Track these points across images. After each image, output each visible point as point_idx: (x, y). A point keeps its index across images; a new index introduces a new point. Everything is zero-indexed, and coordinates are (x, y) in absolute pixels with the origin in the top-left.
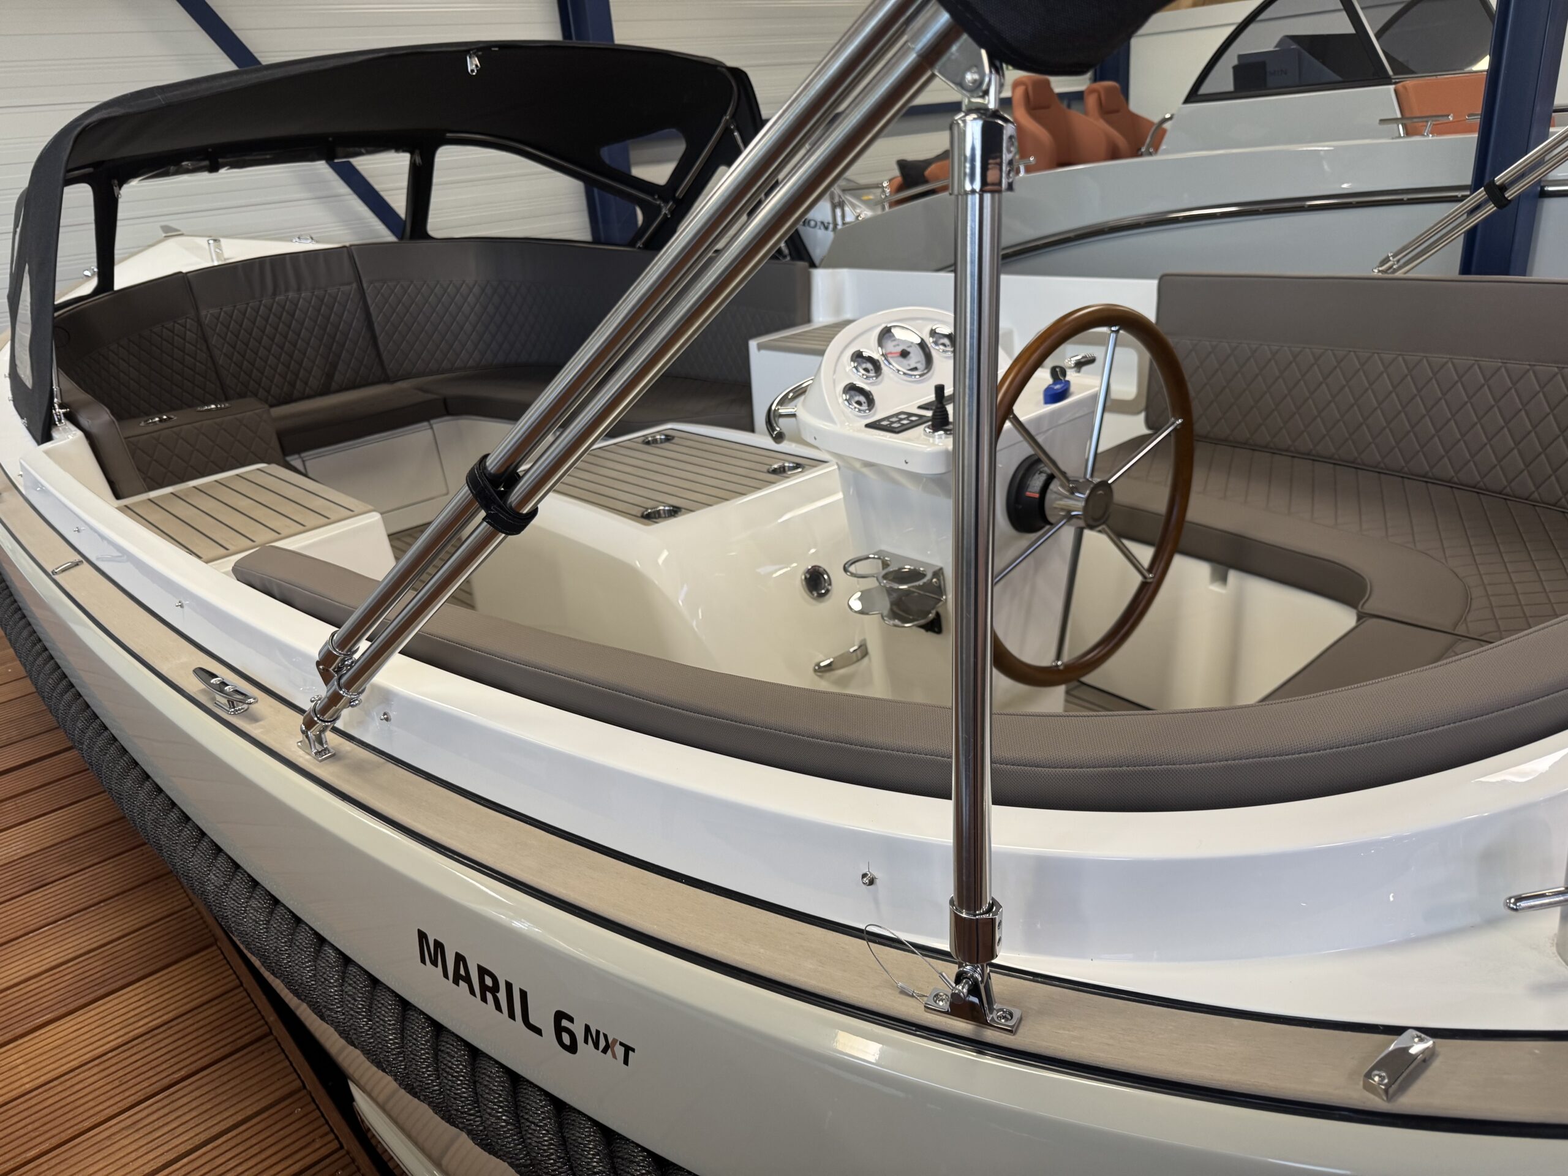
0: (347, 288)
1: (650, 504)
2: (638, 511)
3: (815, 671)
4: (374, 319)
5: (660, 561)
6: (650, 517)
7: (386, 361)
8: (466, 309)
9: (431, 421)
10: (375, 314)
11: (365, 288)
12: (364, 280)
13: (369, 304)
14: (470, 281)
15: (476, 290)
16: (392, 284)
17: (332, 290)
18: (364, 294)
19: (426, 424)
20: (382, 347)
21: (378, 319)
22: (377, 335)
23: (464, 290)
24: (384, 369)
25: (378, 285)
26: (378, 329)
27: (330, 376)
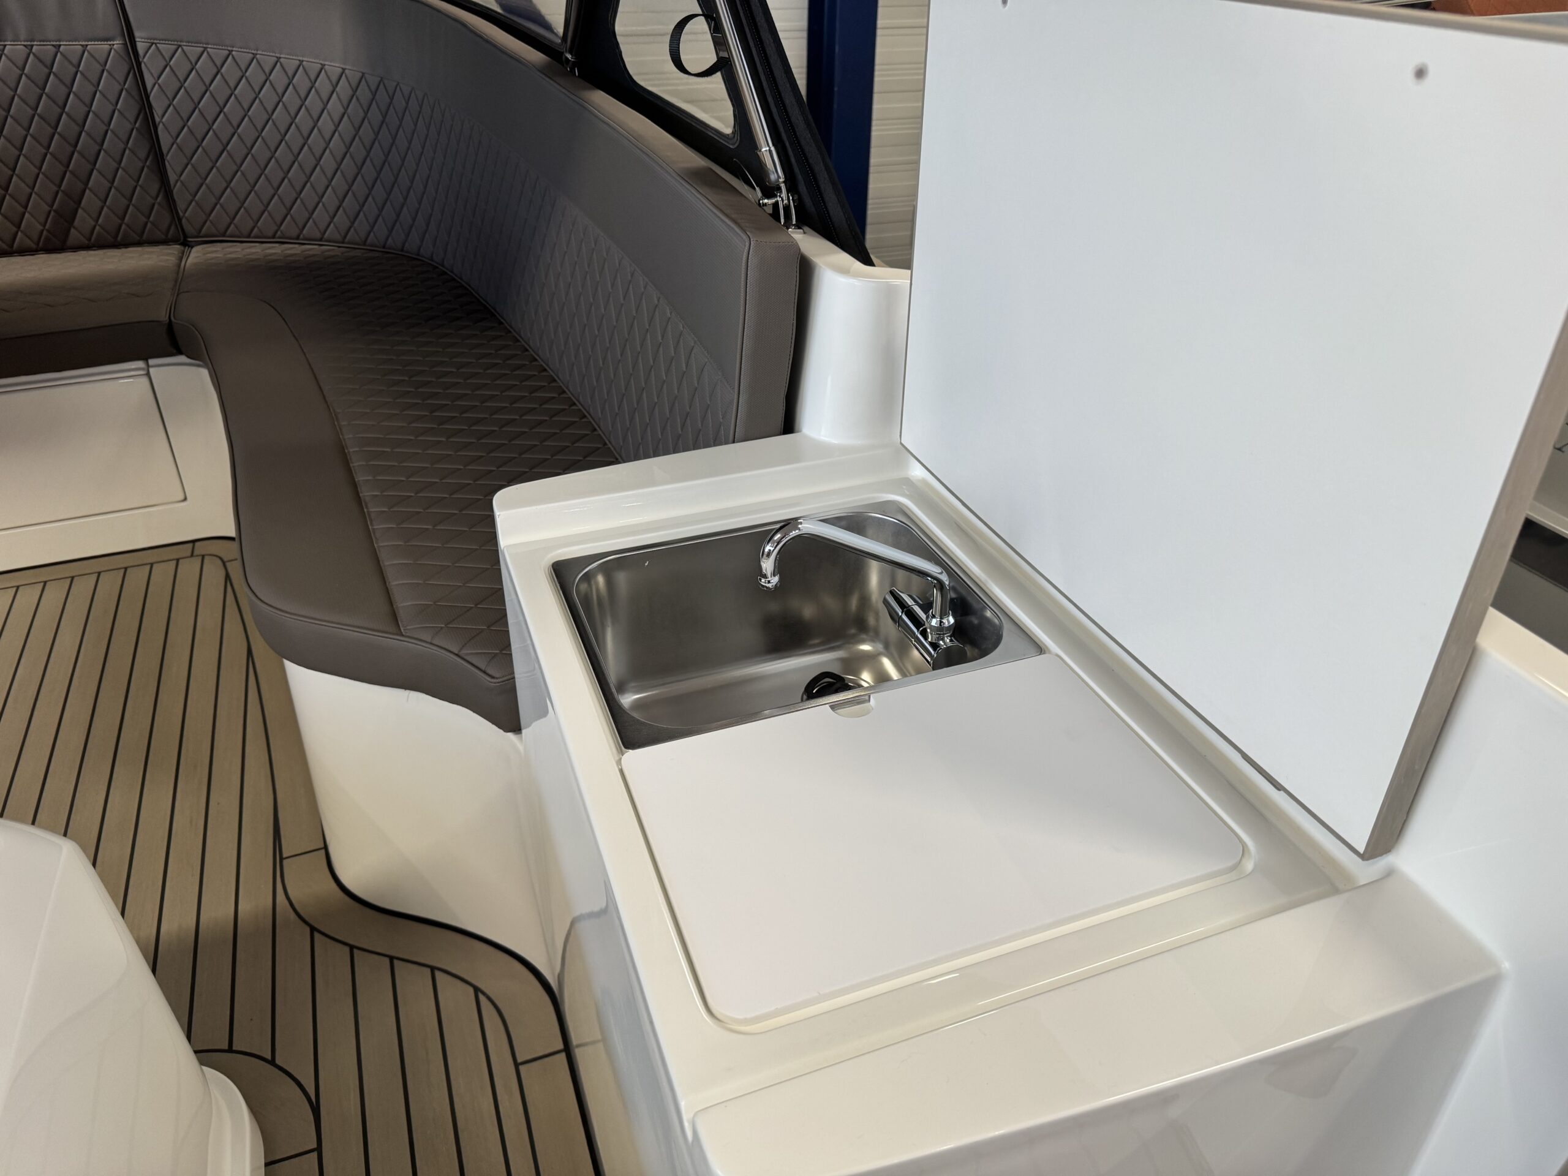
0: (105, 46)
4: (157, 119)
7: (181, 206)
8: (326, 125)
9: (151, 362)
10: (158, 105)
11: (141, 52)
12: (137, 34)
13: (149, 86)
14: (334, 68)
15: (343, 87)
16: (193, 51)
17: (71, 48)
18: (139, 64)
19: (140, 364)
20: (172, 178)
21: (166, 120)
22: (165, 151)
23: (323, 84)
24: (176, 218)
25: (166, 49)
26: (164, 138)
27: (66, 218)
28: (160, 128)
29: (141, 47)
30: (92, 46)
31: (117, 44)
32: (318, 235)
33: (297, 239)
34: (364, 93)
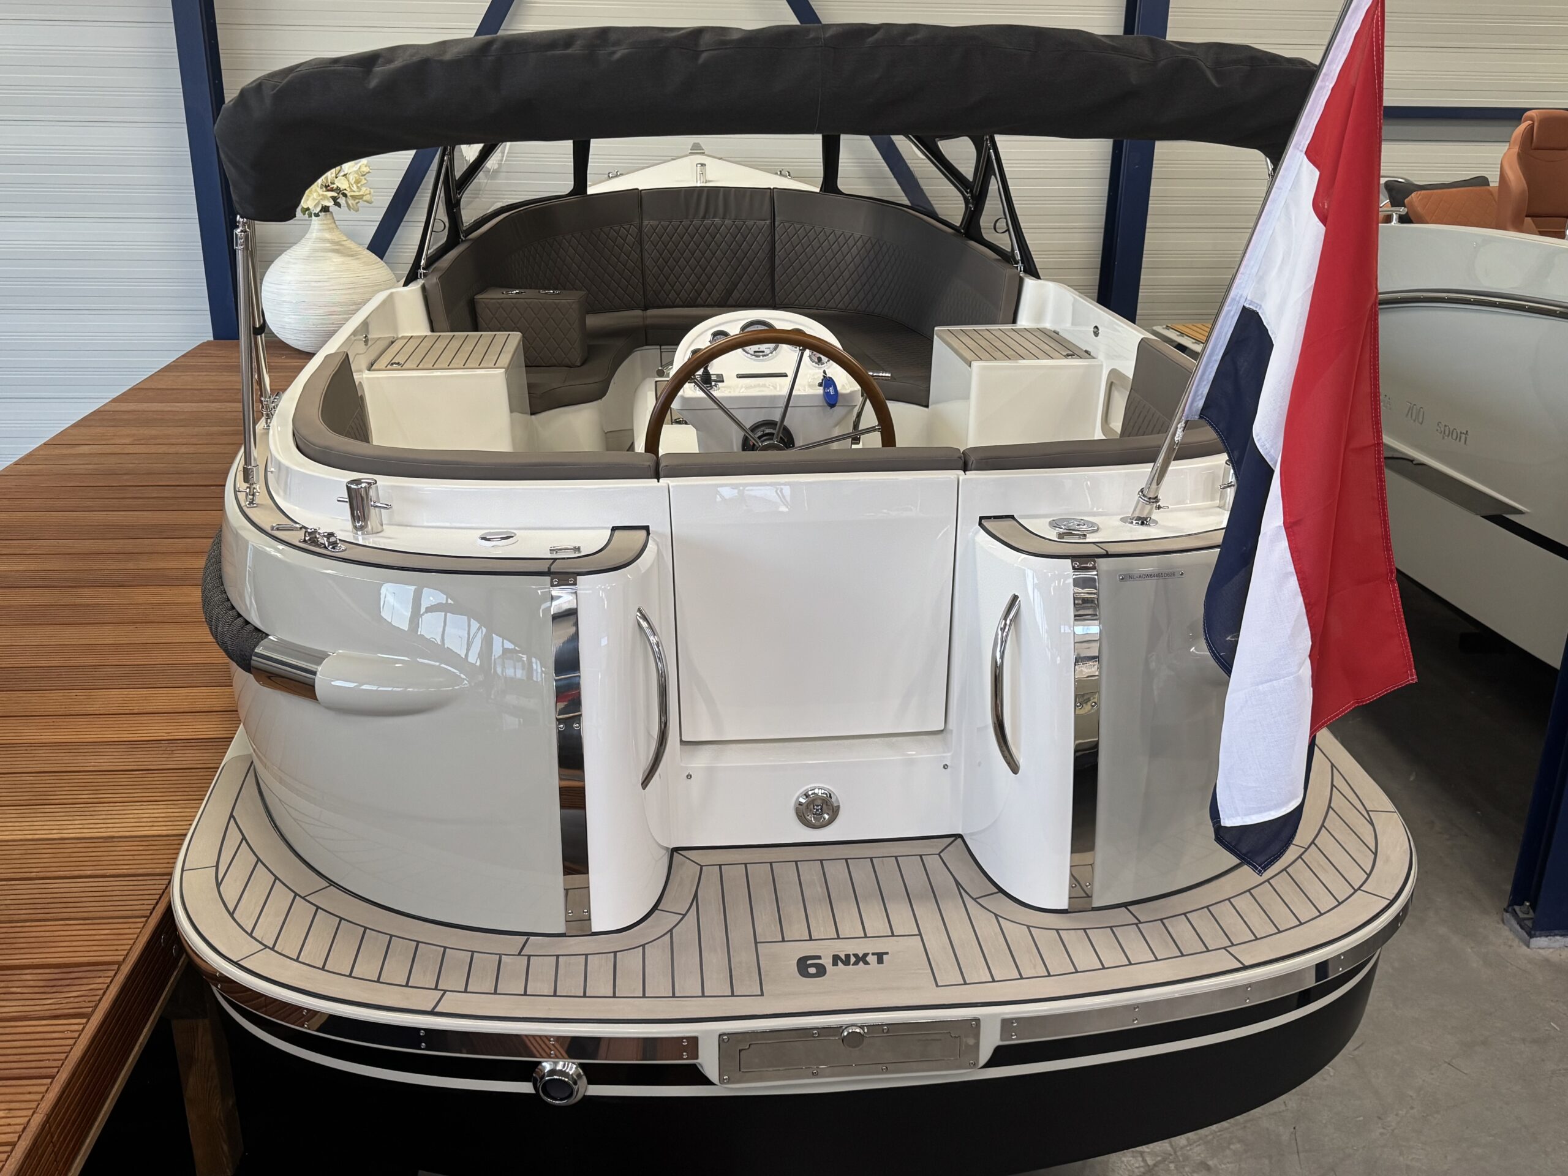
0: (763, 223)
4: (776, 254)
7: (777, 289)
8: (849, 258)
10: (778, 249)
11: (776, 225)
12: (777, 218)
13: (776, 240)
14: (857, 235)
15: (860, 243)
16: (798, 226)
17: (750, 223)
18: (774, 230)
20: (776, 277)
21: (780, 253)
22: (776, 267)
23: (851, 242)
24: (774, 296)
25: (787, 225)
26: (777, 262)
27: (729, 293)
28: (777, 257)
29: (777, 224)
30: (758, 222)
31: (768, 222)
32: (835, 306)
33: (825, 308)
34: (869, 245)
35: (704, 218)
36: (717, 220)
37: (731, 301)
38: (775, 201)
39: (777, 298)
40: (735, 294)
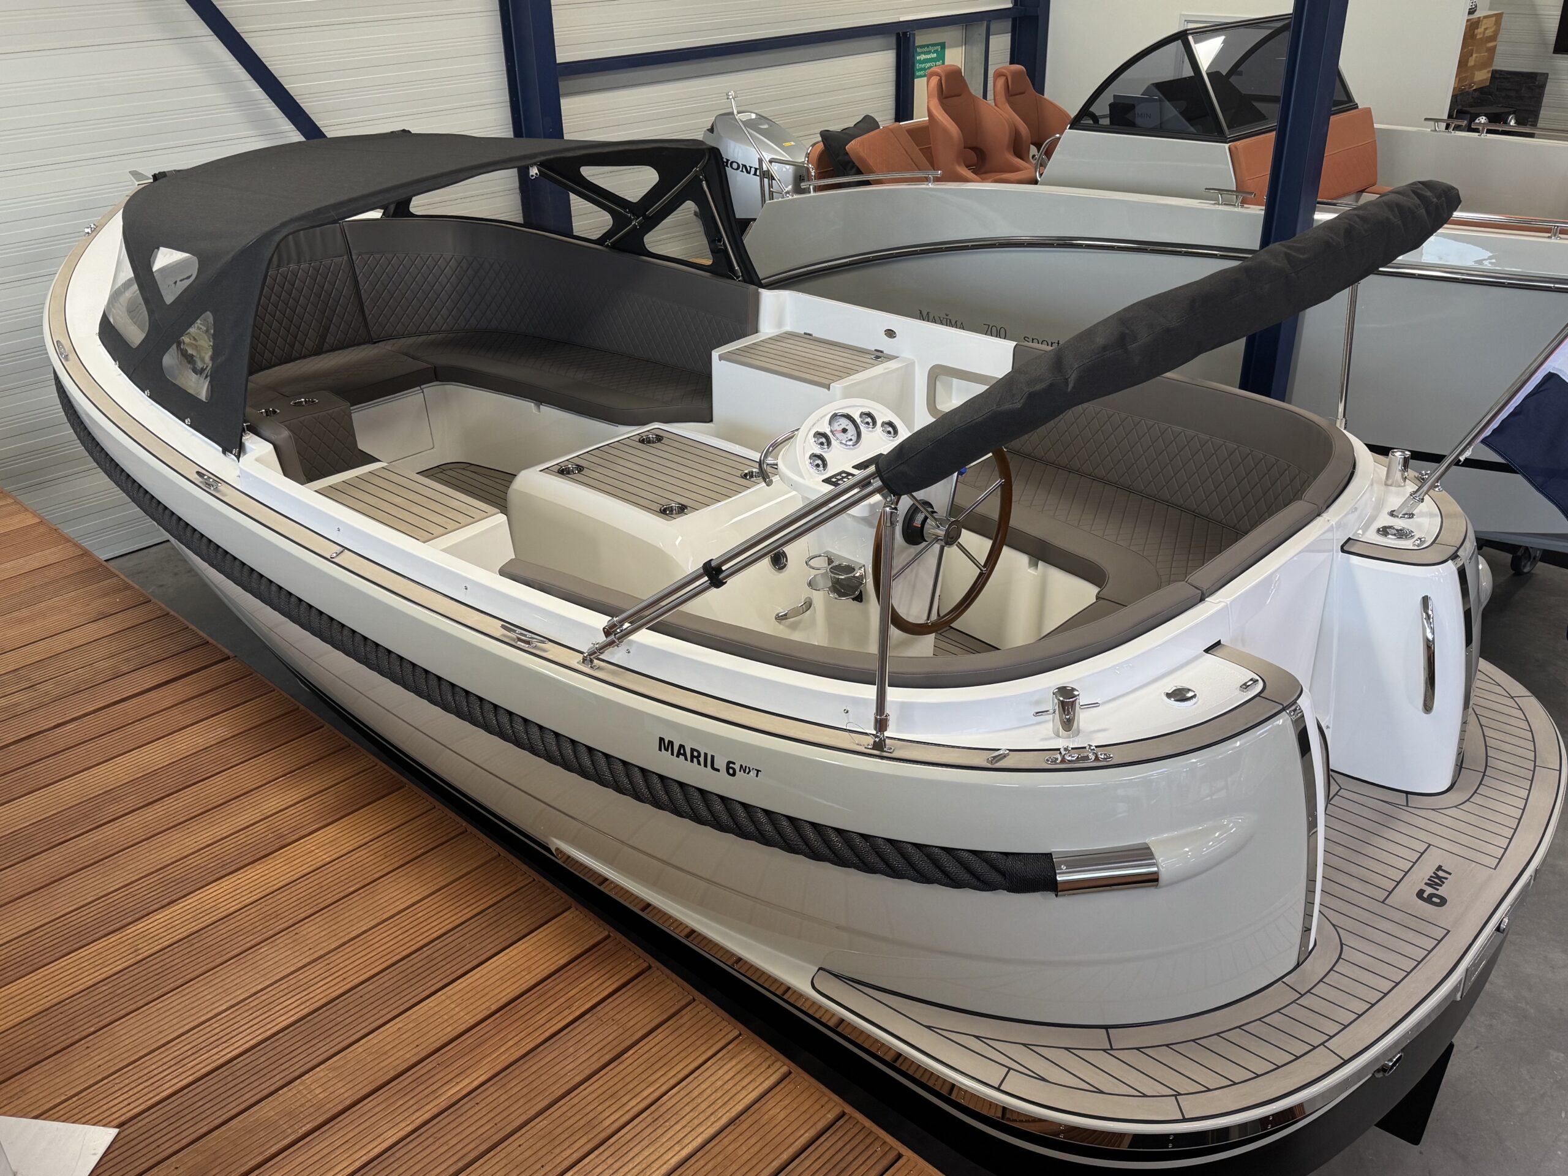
0: (340, 260)
1: (664, 502)
2: (657, 507)
3: (776, 619)
4: (361, 287)
5: (677, 543)
6: (666, 512)
7: (371, 325)
9: (422, 387)
10: (361, 284)
11: (354, 259)
12: (353, 252)
13: (358, 274)
14: (448, 256)
15: (453, 263)
16: (378, 256)
17: (327, 262)
18: (354, 265)
19: (418, 388)
20: (367, 313)
21: (364, 287)
22: (364, 301)
23: (442, 263)
24: (368, 331)
25: (366, 257)
26: (364, 296)
27: (323, 338)
28: (362, 291)
29: (354, 257)
30: (336, 260)
31: (345, 257)
32: (439, 329)
33: (427, 333)
34: (465, 264)
35: (279, 266)
36: (292, 266)
37: (326, 346)
38: (348, 236)
39: (372, 332)
40: (330, 339)
